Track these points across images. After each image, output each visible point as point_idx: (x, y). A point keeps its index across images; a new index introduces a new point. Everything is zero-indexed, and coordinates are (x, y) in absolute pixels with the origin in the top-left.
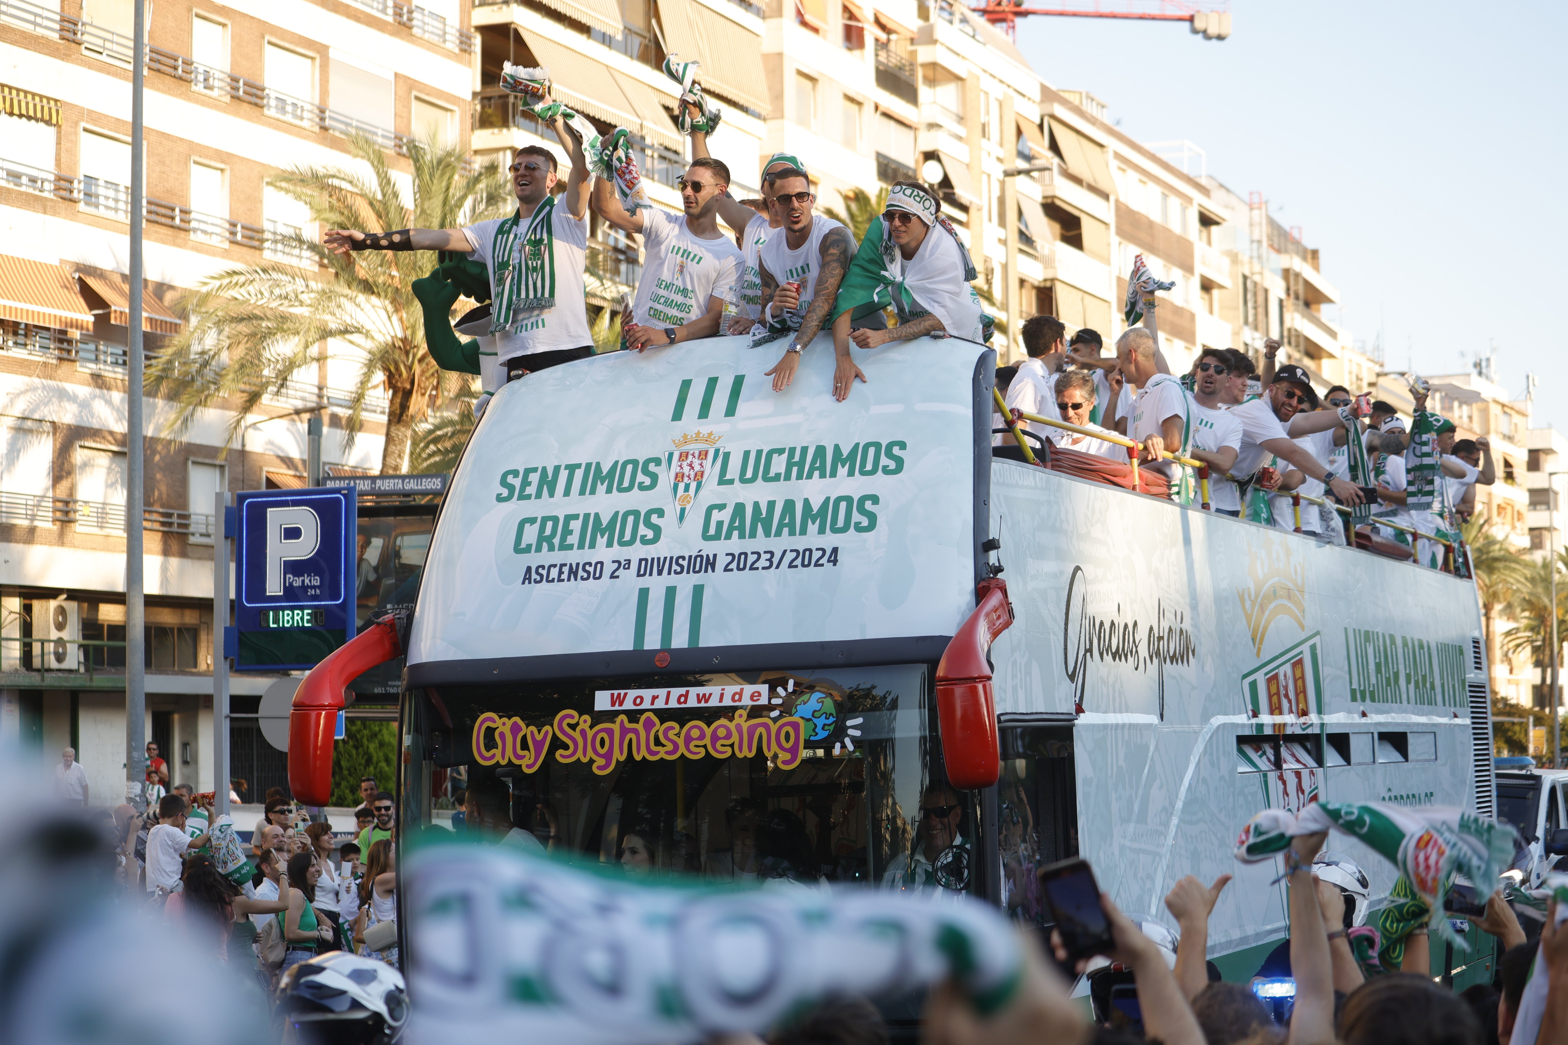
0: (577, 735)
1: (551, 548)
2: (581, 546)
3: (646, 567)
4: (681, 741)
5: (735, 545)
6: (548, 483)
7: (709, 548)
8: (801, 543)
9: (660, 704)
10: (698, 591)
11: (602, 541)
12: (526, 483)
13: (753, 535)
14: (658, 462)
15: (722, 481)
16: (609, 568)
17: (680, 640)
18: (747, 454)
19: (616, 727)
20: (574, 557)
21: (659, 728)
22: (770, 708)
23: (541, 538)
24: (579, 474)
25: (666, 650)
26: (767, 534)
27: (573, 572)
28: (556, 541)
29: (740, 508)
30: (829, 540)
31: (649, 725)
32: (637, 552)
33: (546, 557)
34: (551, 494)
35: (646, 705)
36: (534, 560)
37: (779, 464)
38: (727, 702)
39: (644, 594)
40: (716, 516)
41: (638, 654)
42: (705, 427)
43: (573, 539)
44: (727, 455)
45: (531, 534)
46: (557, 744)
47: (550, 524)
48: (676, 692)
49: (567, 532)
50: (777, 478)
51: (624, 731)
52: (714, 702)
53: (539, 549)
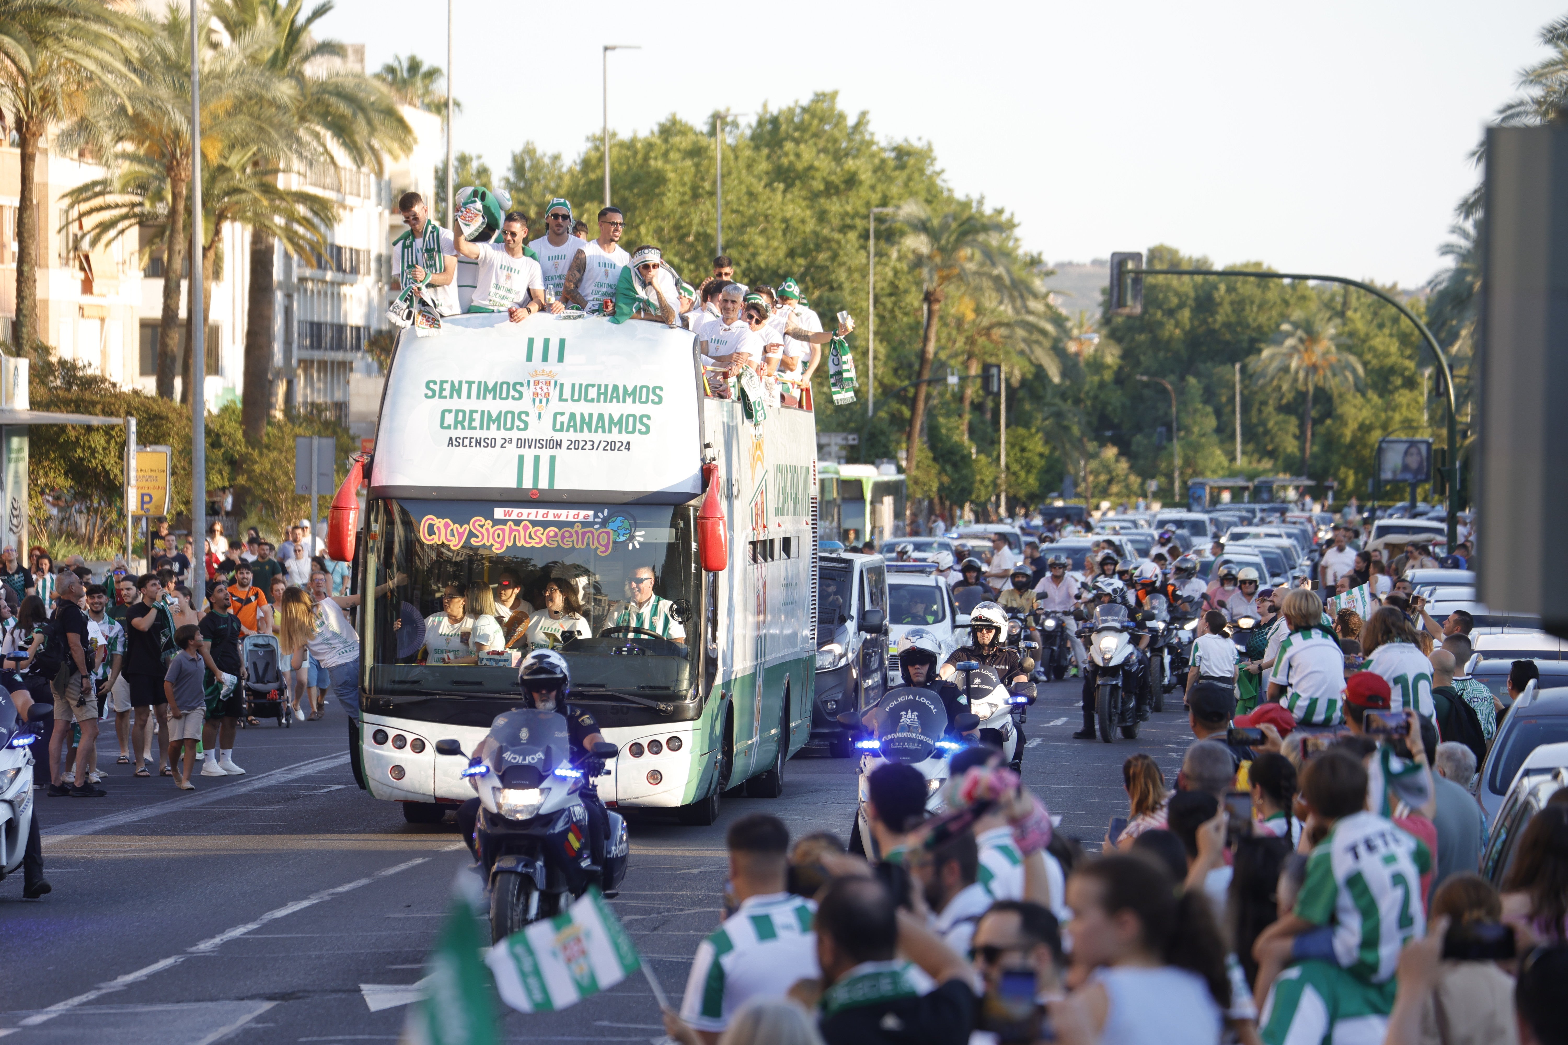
0: (483, 530)
1: (463, 428)
2: (481, 428)
3: (521, 443)
4: (544, 538)
5: (572, 435)
6: (456, 390)
7: (557, 436)
8: (609, 438)
9: (532, 517)
10: (553, 459)
11: (494, 427)
12: (442, 389)
13: (582, 431)
14: (522, 385)
15: (561, 399)
16: (499, 442)
17: (543, 484)
18: (573, 385)
19: (507, 528)
20: (478, 434)
21: (531, 529)
22: (595, 523)
23: (456, 422)
24: (474, 387)
25: (535, 488)
26: (590, 431)
27: (478, 443)
28: (466, 424)
29: (572, 416)
30: (625, 438)
31: (526, 528)
32: (515, 435)
33: (460, 433)
34: (459, 397)
35: (524, 517)
36: (454, 434)
37: (593, 393)
38: (570, 519)
39: (521, 458)
40: (559, 419)
41: (519, 490)
42: (547, 367)
43: (476, 424)
44: (562, 385)
45: (449, 419)
46: (471, 534)
47: (461, 415)
48: (542, 512)
49: (472, 420)
50: (592, 400)
51: (511, 531)
52: (563, 518)
53: (456, 428)
